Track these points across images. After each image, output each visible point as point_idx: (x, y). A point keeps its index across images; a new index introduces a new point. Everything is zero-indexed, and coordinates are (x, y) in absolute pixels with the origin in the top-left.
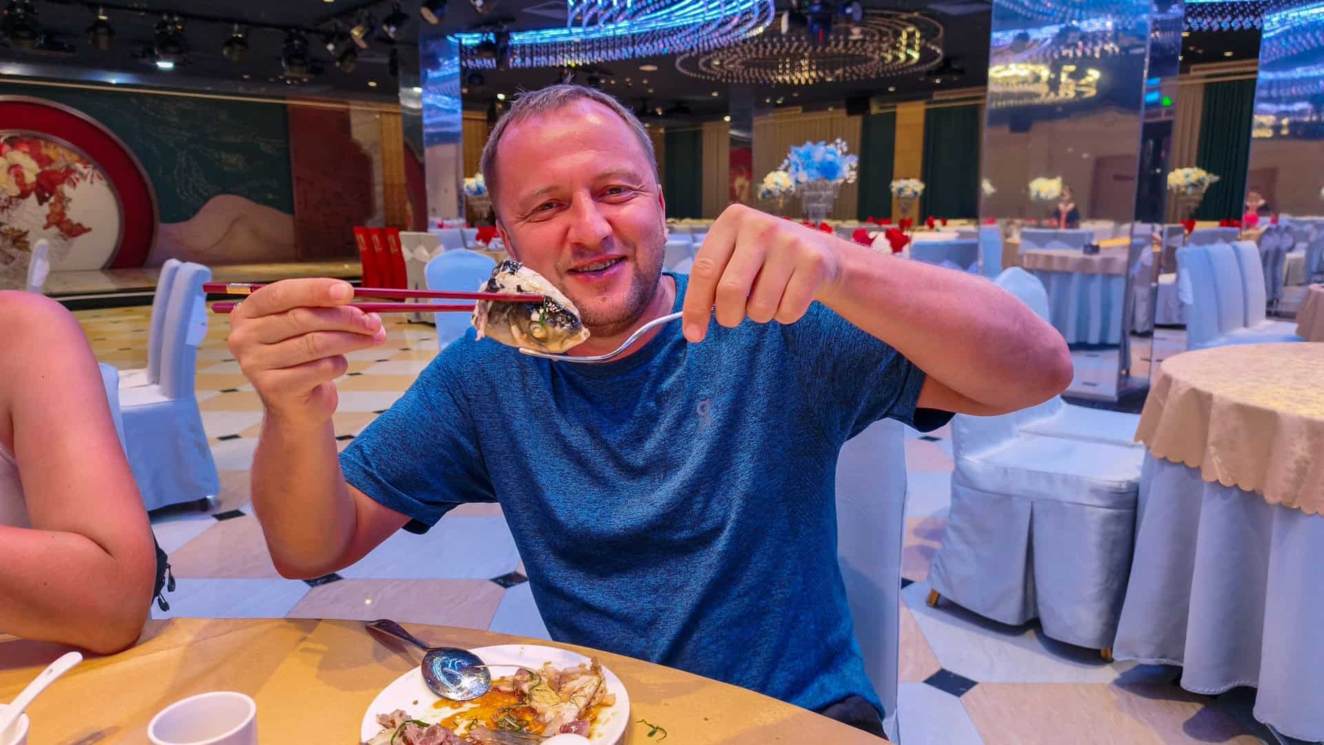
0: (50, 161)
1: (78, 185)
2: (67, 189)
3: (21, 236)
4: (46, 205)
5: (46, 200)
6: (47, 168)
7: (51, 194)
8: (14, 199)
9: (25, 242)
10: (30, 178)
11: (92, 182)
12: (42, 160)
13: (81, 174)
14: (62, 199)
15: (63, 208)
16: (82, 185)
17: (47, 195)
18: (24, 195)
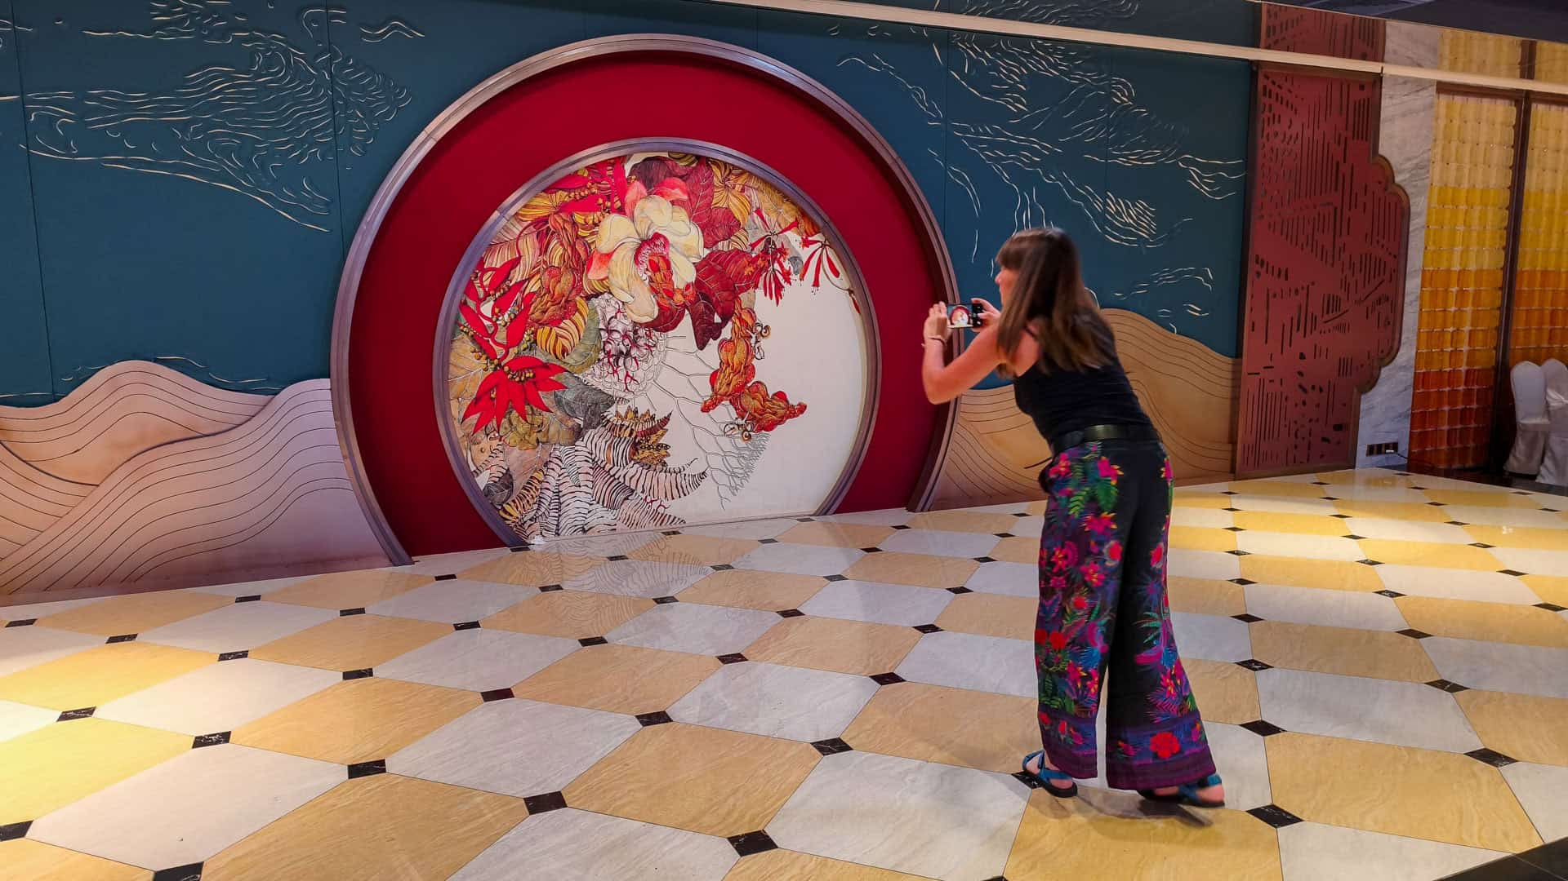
0: (731, 225)
1: (787, 290)
2: (759, 301)
3: (652, 431)
4: (713, 344)
5: (715, 332)
6: (722, 246)
7: (725, 319)
8: (642, 332)
9: (659, 447)
10: (684, 274)
11: (816, 284)
12: (715, 224)
13: (795, 259)
14: (752, 330)
15: (750, 352)
16: (797, 290)
17: (717, 319)
18: (666, 321)
